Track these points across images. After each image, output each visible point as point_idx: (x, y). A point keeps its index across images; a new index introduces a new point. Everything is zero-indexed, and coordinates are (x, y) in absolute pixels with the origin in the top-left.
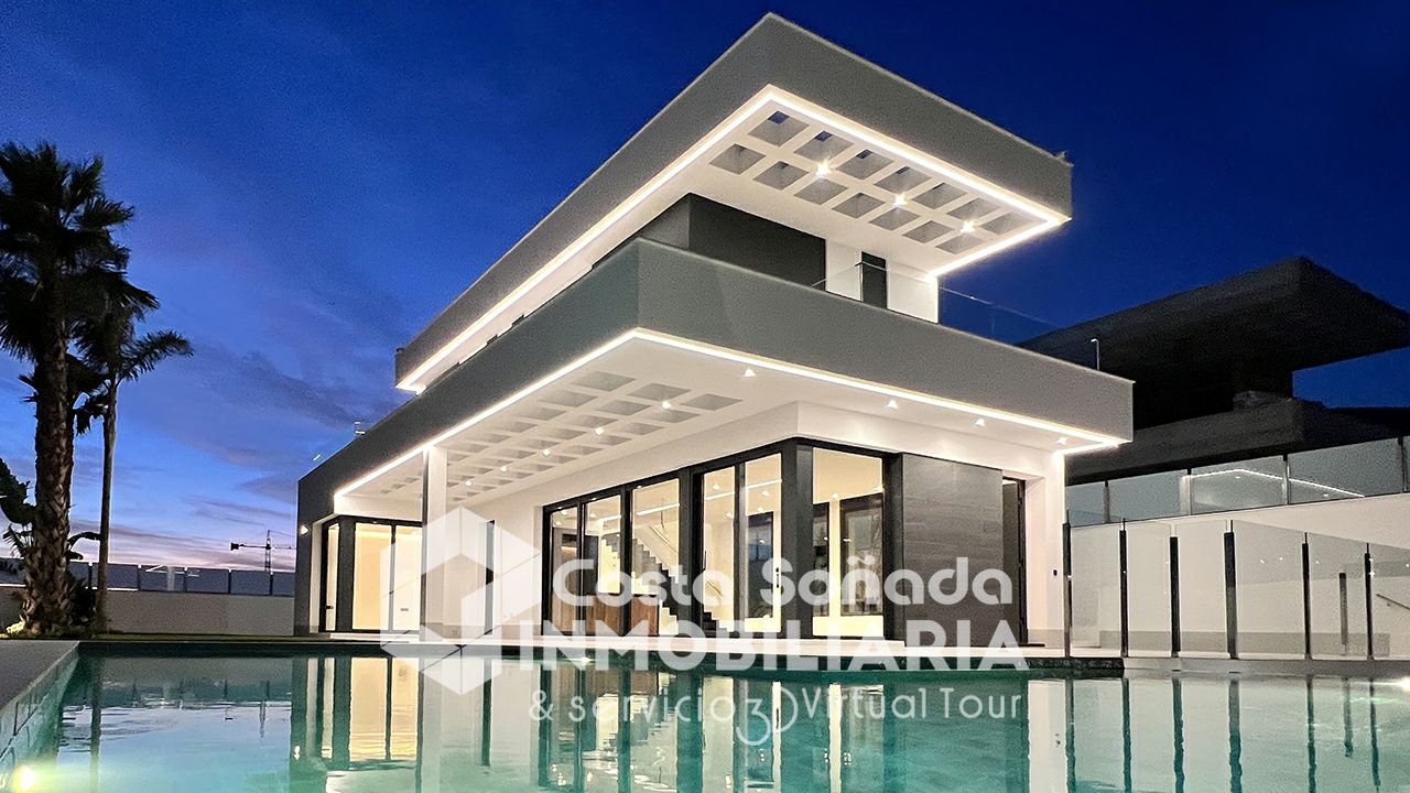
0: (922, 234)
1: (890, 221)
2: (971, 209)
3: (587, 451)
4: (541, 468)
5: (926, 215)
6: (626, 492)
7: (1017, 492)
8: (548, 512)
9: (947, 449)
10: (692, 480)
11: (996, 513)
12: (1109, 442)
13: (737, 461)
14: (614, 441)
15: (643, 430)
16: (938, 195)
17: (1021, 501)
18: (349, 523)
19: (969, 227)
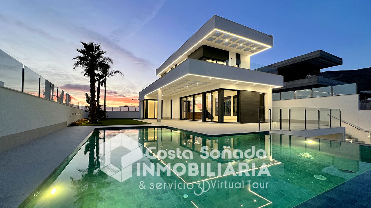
0: (246, 50)
1: (240, 48)
2: (255, 45)
3: (186, 89)
4: (179, 92)
5: (246, 47)
6: (194, 96)
7: (263, 96)
8: (181, 98)
9: (249, 89)
10: (204, 95)
11: (258, 99)
12: (279, 87)
13: (211, 92)
14: (190, 88)
15: (195, 86)
16: (248, 44)
17: (264, 97)
18: (147, 100)
19: (255, 49)
